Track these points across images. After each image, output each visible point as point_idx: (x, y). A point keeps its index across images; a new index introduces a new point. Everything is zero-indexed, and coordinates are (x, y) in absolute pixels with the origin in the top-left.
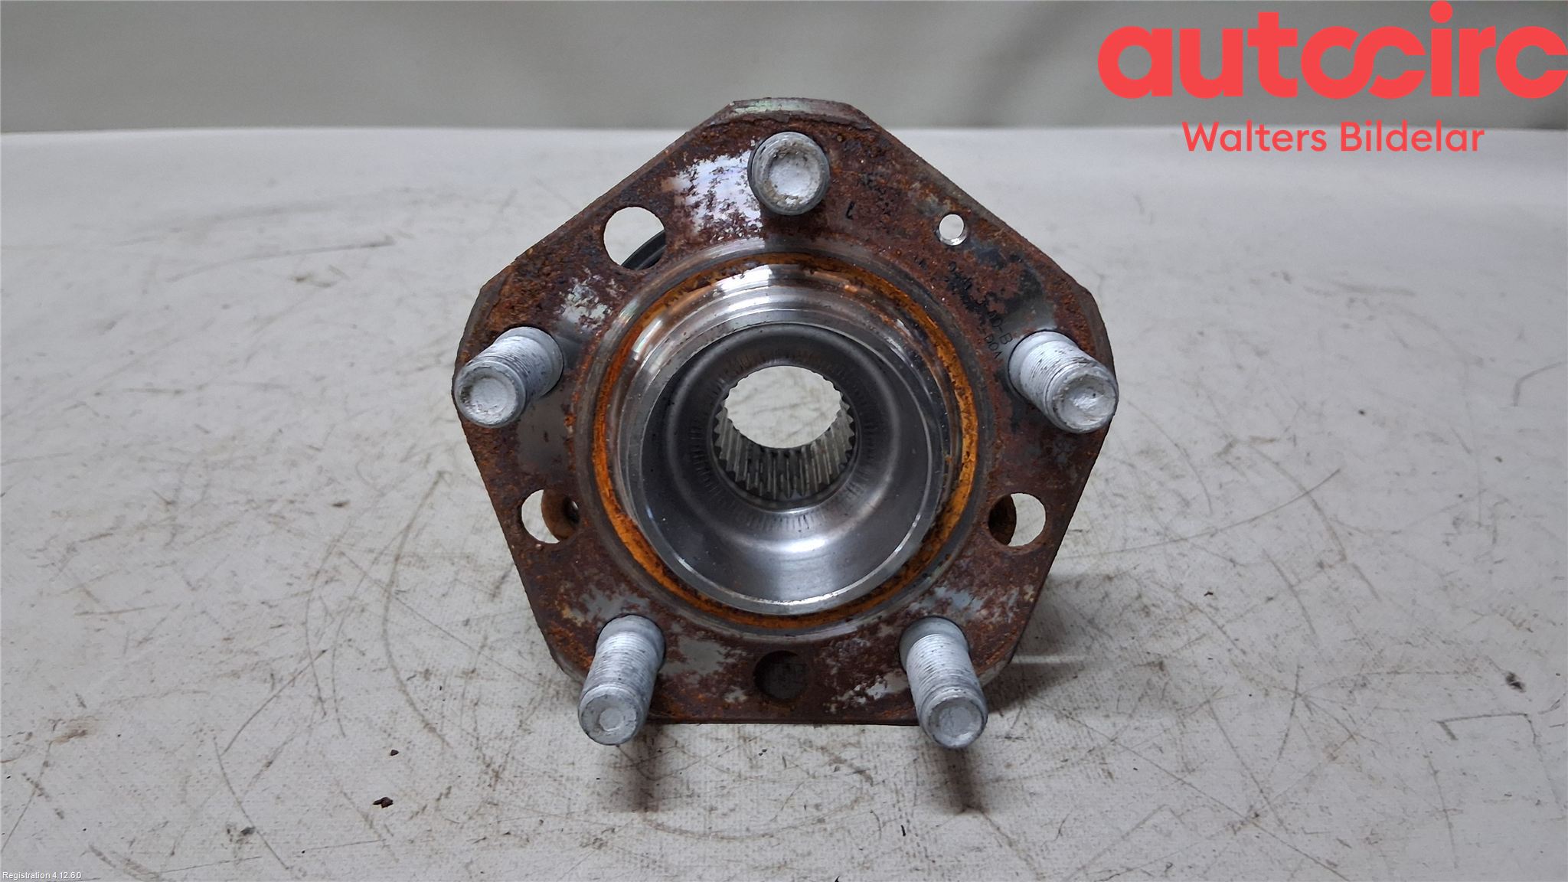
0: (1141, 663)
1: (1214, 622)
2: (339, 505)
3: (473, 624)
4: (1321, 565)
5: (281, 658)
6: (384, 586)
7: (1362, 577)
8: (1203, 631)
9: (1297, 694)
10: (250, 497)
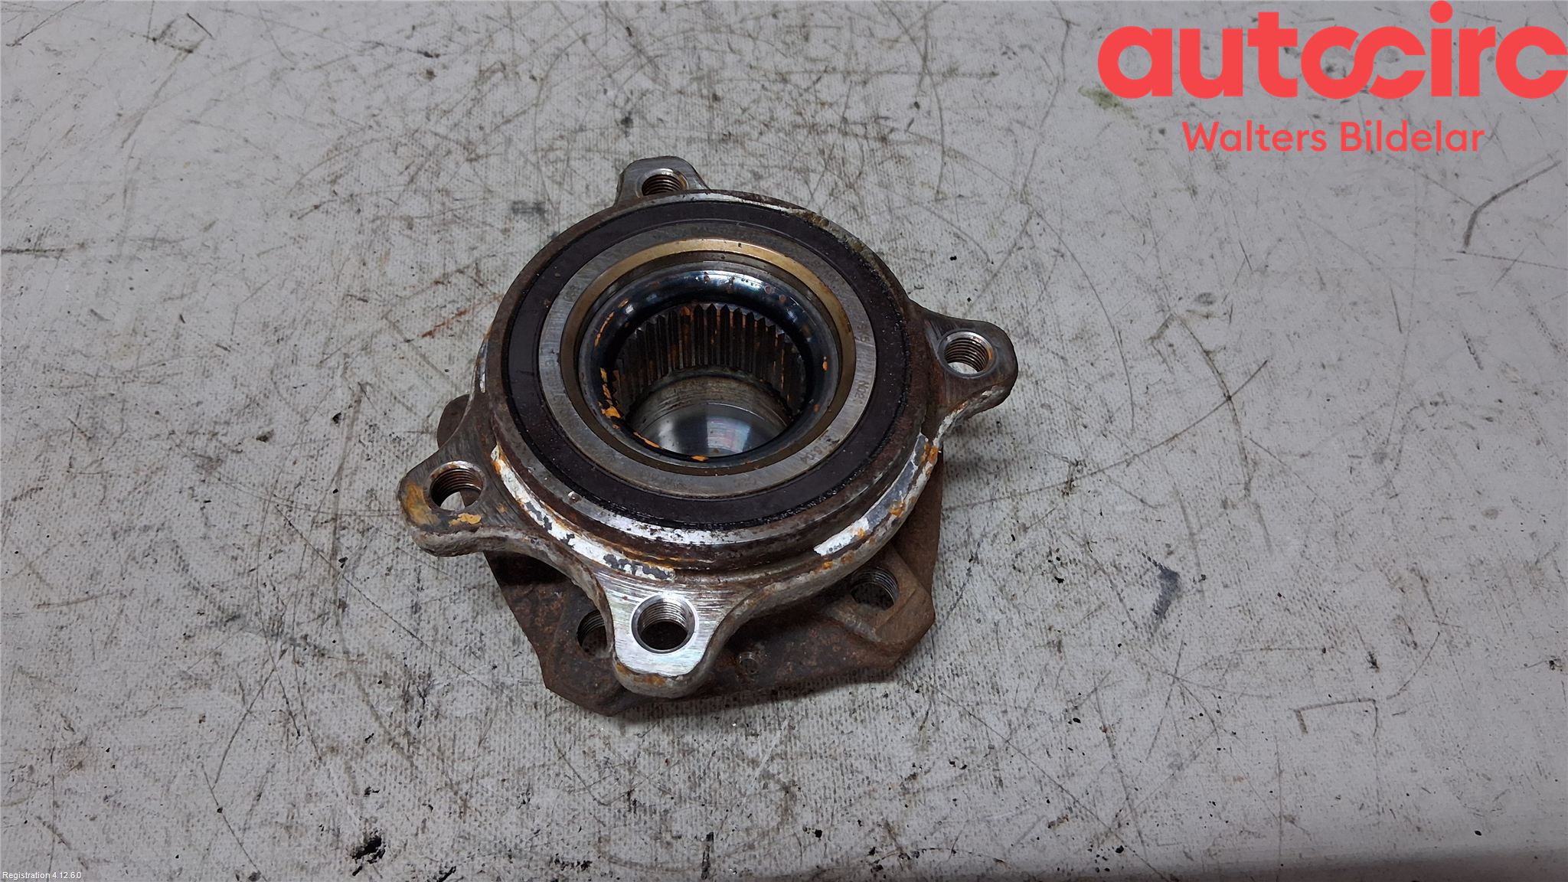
0: (1042, 644)
1: (1113, 587)
2: (264, 438)
3: (422, 611)
4: (1224, 504)
5: (244, 661)
6: (327, 559)
7: (1261, 520)
8: (1103, 598)
9: (1174, 677)
10: (170, 428)
